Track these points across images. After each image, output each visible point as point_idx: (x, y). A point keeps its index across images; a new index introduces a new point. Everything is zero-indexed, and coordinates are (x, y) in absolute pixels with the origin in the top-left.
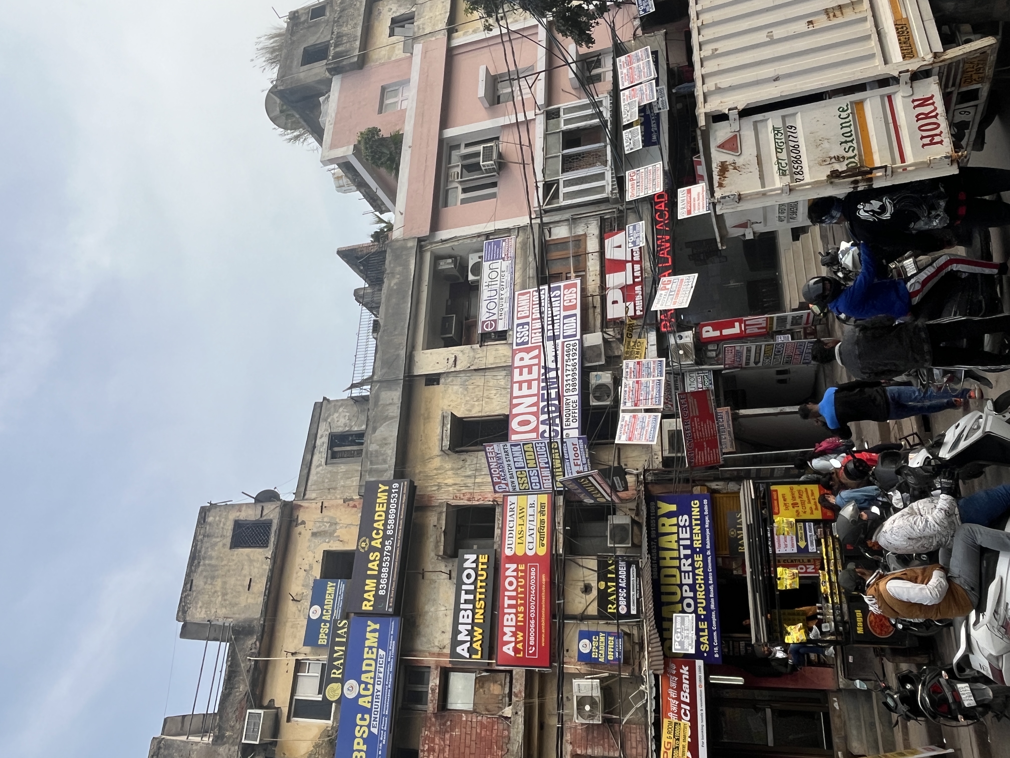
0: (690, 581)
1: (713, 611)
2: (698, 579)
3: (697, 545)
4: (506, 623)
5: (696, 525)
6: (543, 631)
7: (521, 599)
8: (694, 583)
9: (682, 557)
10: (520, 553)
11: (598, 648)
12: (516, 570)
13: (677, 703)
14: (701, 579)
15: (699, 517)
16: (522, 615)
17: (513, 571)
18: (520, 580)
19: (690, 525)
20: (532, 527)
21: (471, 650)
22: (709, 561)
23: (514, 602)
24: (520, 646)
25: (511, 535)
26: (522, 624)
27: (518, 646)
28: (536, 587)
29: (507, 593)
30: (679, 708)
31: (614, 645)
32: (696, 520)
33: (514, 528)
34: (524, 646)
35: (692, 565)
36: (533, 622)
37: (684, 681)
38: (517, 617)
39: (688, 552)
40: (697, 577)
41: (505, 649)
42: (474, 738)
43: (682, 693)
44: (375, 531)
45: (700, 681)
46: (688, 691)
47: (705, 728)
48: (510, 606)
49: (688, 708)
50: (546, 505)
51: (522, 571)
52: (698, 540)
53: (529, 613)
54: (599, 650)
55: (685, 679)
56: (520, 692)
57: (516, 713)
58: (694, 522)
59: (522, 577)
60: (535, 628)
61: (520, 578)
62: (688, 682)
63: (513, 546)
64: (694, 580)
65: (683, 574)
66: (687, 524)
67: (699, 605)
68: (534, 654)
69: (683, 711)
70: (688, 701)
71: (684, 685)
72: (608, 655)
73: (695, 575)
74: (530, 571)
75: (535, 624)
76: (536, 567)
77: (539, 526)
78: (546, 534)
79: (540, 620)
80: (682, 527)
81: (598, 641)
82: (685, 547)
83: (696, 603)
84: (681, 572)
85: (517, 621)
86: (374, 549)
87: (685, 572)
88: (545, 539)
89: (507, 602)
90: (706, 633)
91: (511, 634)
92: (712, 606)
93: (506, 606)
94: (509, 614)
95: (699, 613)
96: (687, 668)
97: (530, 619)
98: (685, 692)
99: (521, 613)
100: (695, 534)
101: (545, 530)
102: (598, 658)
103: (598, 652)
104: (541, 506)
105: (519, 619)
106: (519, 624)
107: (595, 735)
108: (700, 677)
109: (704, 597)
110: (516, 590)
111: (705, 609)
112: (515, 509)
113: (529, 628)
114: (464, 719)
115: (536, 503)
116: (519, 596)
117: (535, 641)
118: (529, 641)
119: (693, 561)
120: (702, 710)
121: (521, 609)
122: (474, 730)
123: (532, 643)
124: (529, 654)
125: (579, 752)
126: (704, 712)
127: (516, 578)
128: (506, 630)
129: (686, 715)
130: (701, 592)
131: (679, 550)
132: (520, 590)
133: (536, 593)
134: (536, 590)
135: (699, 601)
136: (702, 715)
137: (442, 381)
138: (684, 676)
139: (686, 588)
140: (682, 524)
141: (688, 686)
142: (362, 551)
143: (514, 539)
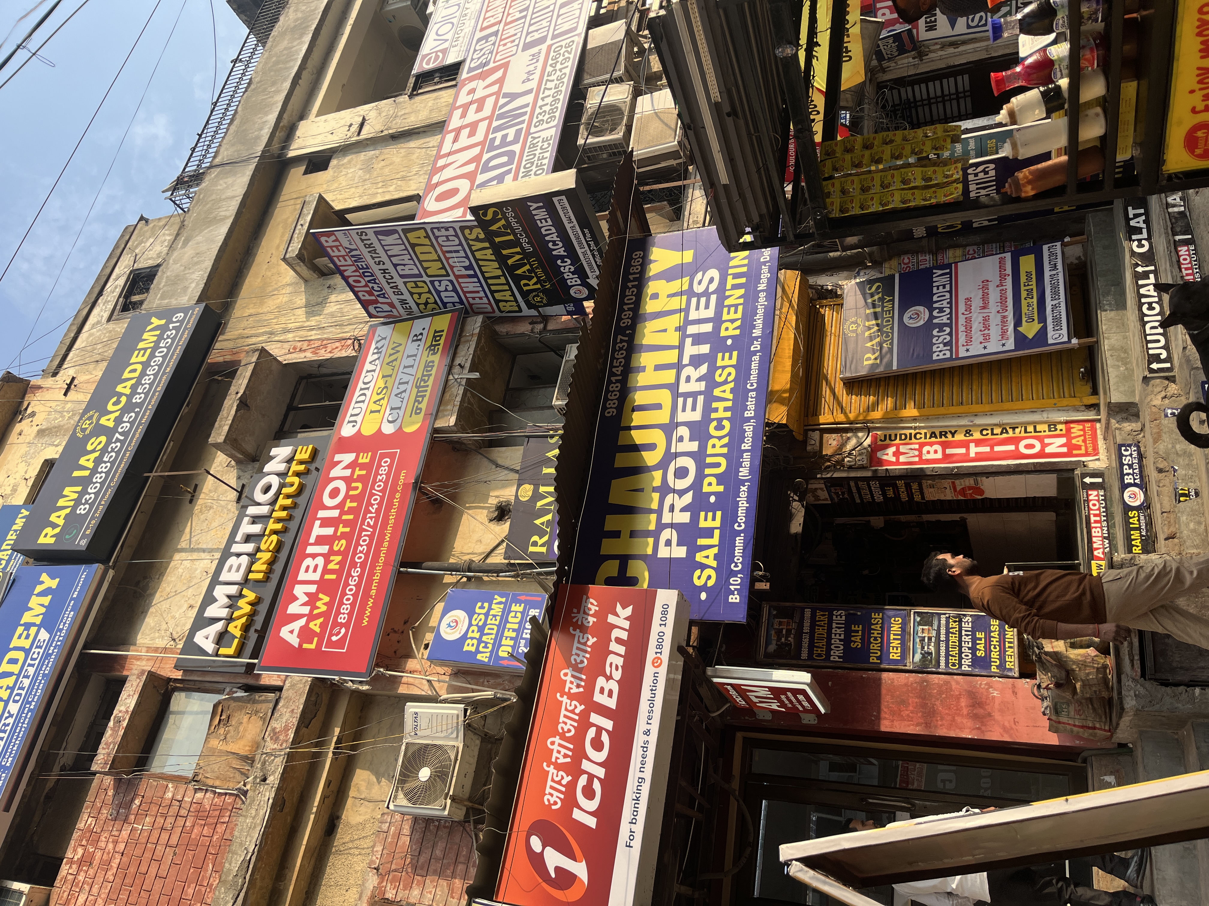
0: (696, 416)
1: (743, 483)
2: (716, 410)
3: (730, 330)
4: (302, 576)
5: (735, 287)
6: (373, 592)
7: (346, 523)
8: (706, 419)
9: (686, 360)
10: (368, 430)
11: (481, 629)
12: (352, 466)
13: (580, 708)
14: (726, 409)
15: (745, 269)
16: (339, 558)
17: (345, 468)
18: (354, 485)
19: (721, 291)
20: (405, 378)
21: (222, 638)
22: (754, 366)
23: (329, 531)
24: (315, 626)
25: (362, 398)
26: (333, 577)
27: (312, 625)
28: (382, 498)
29: (322, 514)
30: (584, 724)
31: (520, 623)
32: (736, 276)
33: (372, 385)
34: (323, 626)
35: (709, 379)
36: (355, 573)
37: (614, 646)
38: (327, 562)
39: (705, 349)
40: (714, 405)
41: (284, 633)
42: (174, 840)
43: (601, 681)
44: (115, 399)
45: (659, 646)
46: (617, 675)
47: (646, 789)
48: (321, 540)
49: (608, 724)
50: (444, 334)
51: (362, 466)
52: (733, 321)
53: (355, 553)
54: (482, 634)
55: (619, 641)
56: (286, 729)
57: (264, 780)
58: (730, 281)
59: (360, 479)
60: (358, 586)
61: (356, 481)
62: (621, 650)
63: (359, 419)
64: (708, 410)
65: (680, 400)
66: (713, 287)
67: (707, 471)
68: (340, 643)
69: (591, 733)
70: (612, 703)
71: (611, 658)
72: (500, 645)
73: (710, 398)
74: (379, 466)
75: (361, 577)
76: (392, 456)
77: (419, 375)
78: (429, 389)
79: (373, 567)
80: (699, 296)
81: (487, 615)
82: (698, 339)
83: (701, 466)
84: (676, 394)
85: (325, 571)
86: (99, 430)
87: (686, 395)
88: (426, 399)
89: (318, 530)
90: (715, 540)
91: (306, 599)
92: (744, 472)
93: (312, 540)
94: (314, 556)
95: (706, 489)
96: (629, 611)
97: (353, 565)
98: (609, 678)
99: (338, 553)
100: (729, 307)
101: (430, 383)
102: (478, 651)
103: (480, 641)
104: (434, 337)
105: (331, 566)
106: (327, 577)
107: (438, 853)
108: (661, 635)
109: (725, 450)
110: (340, 506)
111: (720, 479)
112: (384, 349)
113: (347, 584)
114: (169, 795)
115: (425, 333)
116: (345, 517)
117: (350, 614)
118: (338, 613)
119: (713, 368)
120: (647, 733)
121: (340, 545)
122: (181, 822)
123: (342, 619)
124: (330, 644)
125: (390, 895)
126: (653, 738)
127: (348, 480)
128: (299, 591)
129: (597, 745)
130: (720, 438)
131: (681, 347)
132: (349, 504)
133: (378, 511)
134: (380, 504)
135: (709, 460)
136: (645, 748)
137: (334, 162)
138: (616, 633)
139: (684, 431)
140: (699, 289)
141: (620, 661)
142: (80, 435)
143: (364, 406)
